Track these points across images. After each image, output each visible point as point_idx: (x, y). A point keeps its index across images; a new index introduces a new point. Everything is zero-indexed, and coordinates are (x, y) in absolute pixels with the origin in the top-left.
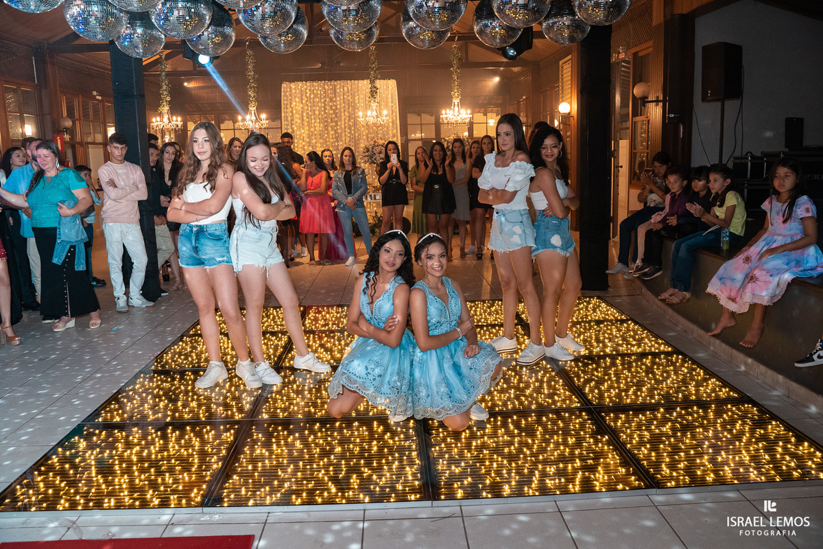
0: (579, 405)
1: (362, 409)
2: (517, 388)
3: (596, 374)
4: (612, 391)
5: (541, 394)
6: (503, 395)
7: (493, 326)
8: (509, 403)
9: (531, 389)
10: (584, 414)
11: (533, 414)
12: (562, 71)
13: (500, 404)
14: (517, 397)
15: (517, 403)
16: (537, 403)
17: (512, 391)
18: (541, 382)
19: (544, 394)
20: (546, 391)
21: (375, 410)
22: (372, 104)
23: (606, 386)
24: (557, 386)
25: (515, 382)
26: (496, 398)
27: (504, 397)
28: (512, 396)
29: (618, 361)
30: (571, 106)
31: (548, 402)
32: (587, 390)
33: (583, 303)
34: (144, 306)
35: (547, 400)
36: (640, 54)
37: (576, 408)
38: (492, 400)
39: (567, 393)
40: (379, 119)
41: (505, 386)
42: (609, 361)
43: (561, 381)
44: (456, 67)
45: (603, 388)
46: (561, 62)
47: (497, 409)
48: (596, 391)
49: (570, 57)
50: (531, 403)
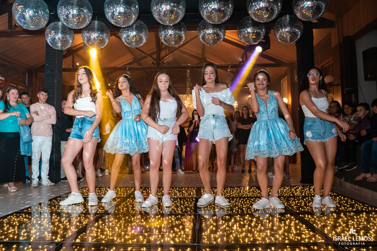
0: (323, 241)
1: (153, 239)
2: (272, 229)
3: (329, 222)
4: (346, 233)
5: (291, 233)
6: (261, 234)
7: (252, 198)
8: (267, 239)
9: (282, 231)
10: (330, 247)
11: (288, 247)
12: (282, 85)
13: (260, 239)
14: (272, 235)
15: (273, 239)
16: (289, 239)
17: (268, 231)
18: (290, 226)
19: (293, 233)
20: (294, 232)
21: (162, 240)
22: (188, 98)
23: (340, 230)
24: (302, 229)
25: (270, 226)
26: (256, 236)
27: (263, 235)
28: (269, 235)
29: (342, 215)
30: (288, 99)
31: (298, 239)
32: (326, 232)
33: (306, 188)
34: (49, 185)
35: (297, 237)
36: (325, 66)
37: (321, 243)
38: (253, 236)
39: (311, 233)
40: (191, 106)
41: (262, 228)
42: (335, 215)
43: (304, 226)
44: (229, 80)
45: (338, 231)
46: (282, 81)
47: (258, 242)
48: (334, 232)
49: (286, 77)
50: (284, 239)
